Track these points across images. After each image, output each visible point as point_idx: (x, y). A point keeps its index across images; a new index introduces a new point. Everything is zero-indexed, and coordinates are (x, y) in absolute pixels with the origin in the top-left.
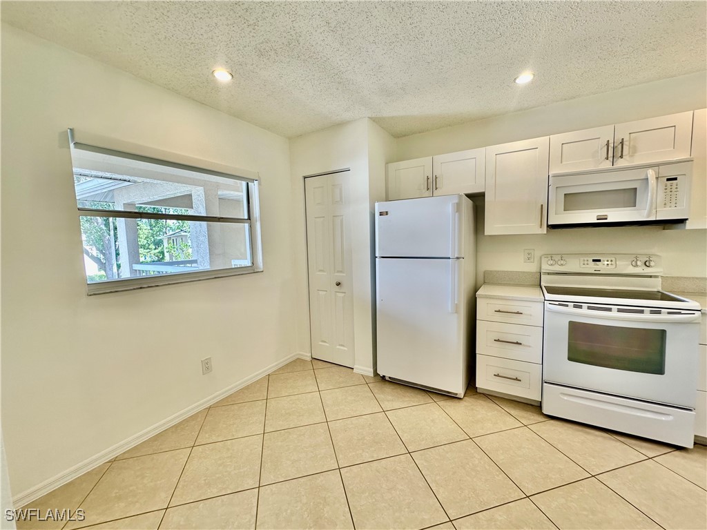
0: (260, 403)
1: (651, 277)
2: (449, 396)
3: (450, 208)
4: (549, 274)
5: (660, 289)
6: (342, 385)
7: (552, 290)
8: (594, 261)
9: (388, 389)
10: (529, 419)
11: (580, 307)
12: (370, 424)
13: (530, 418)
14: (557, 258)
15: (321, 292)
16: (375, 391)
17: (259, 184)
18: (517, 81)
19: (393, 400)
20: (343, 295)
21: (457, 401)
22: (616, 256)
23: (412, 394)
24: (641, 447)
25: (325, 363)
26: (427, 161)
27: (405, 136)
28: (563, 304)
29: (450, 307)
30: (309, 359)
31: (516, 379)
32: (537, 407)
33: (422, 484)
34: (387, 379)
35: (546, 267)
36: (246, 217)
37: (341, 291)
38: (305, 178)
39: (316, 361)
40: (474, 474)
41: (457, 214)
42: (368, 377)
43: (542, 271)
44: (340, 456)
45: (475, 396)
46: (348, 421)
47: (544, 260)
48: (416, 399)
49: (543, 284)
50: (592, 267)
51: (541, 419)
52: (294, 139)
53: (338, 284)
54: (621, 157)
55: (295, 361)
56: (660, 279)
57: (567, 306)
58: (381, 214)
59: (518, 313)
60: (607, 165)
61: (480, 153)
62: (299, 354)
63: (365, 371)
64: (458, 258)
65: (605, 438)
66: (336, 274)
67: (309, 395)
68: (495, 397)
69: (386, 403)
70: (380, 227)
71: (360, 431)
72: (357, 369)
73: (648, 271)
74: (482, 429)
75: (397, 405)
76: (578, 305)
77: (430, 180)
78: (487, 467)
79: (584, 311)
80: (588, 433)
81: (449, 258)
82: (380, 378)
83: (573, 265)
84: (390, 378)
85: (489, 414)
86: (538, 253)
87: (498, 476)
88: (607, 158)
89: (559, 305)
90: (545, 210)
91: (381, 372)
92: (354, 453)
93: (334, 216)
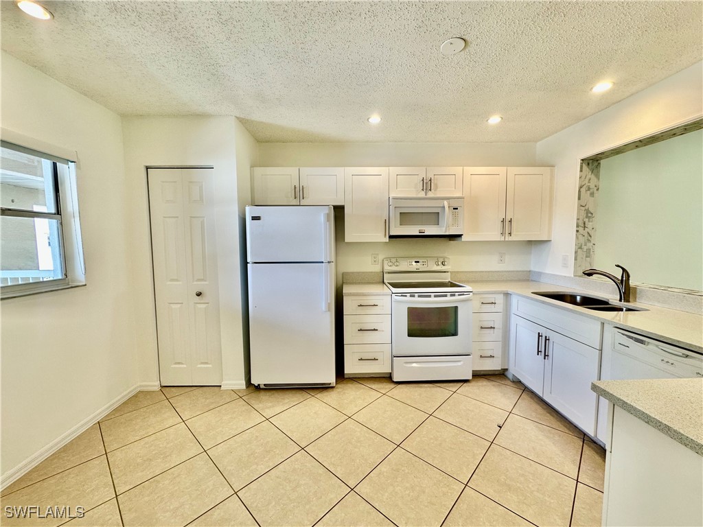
0: (96, 462)
1: (445, 272)
2: (324, 388)
3: (322, 218)
4: (389, 273)
5: (449, 280)
6: (212, 407)
7: (395, 285)
8: (416, 262)
9: (264, 396)
10: (386, 389)
11: (414, 296)
12: (257, 437)
13: (385, 387)
14: (394, 260)
15: (173, 306)
16: (253, 402)
17: (78, 168)
18: (370, 120)
19: (272, 406)
20: (204, 306)
21: (331, 390)
22: (428, 259)
23: (290, 395)
24: (449, 387)
25: (180, 388)
26: (293, 171)
27: (267, 142)
28: (403, 295)
29: (323, 306)
30: (157, 388)
31: (375, 359)
32: (388, 378)
33: (322, 470)
34: (262, 387)
35: (387, 268)
36: (53, 210)
37: (202, 302)
38: (147, 168)
39: (167, 389)
40: (359, 444)
41: (328, 223)
42: (239, 391)
43: (385, 271)
44: (232, 480)
45: (344, 382)
46: (231, 441)
47: (386, 262)
48: (296, 399)
49: (385, 281)
50: (414, 266)
51: (393, 386)
52: (129, 117)
53: (199, 294)
54: (430, 190)
55: (135, 396)
56: (449, 274)
57: (406, 296)
58: (254, 218)
59: (374, 305)
60: (422, 194)
61: (339, 171)
62: (141, 386)
63: (235, 385)
64: (329, 262)
65: (430, 387)
66: (195, 283)
67: (171, 430)
68: (359, 378)
69: (267, 410)
70: (252, 233)
71: (248, 446)
72: (226, 384)
73: (444, 268)
74: (356, 406)
75: (278, 409)
76: (412, 295)
77: (297, 189)
78: (367, 435)
79: (416, 299)
80: (421, 387)
81: (323, 262)
82: (253, 388)
83: (404, 266)
84: (265, 385)
85: (358, 393)
86: (381, 257)
87: (376, 439)
88: (423, 190)
89: (402, 296)
90: (387, 223)
91: (255, 381)
92: (248, 471)
93: (191, 217)
